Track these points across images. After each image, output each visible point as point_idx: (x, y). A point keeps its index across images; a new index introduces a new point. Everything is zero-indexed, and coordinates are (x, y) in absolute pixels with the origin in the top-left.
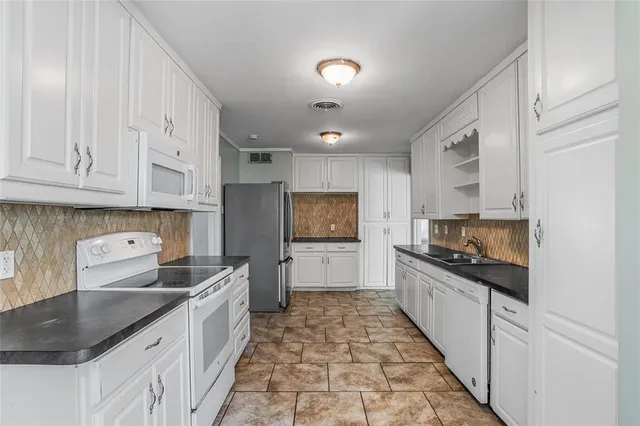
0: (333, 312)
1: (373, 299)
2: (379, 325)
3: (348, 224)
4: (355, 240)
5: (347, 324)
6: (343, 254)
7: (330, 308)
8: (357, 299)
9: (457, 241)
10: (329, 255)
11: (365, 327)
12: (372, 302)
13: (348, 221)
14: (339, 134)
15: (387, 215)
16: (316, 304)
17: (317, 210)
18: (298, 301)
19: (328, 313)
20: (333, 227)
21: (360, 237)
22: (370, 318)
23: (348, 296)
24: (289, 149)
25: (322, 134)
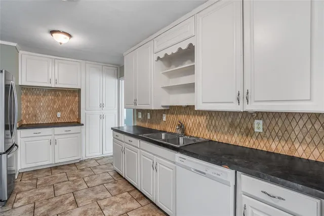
0: (63, 190)
1: (95, 168)
2: (108, 194)
3: (72, 111)
4: (78, 123)
5: (79, 201)
6: (68, 136)
7: (59, 185)
8: (82, 170)
9: (159, 123)
10: (56, 137)
11: (97, 200)
12: (94, 170)
13: (72, 110)
14: (70, 36)
15: (102, 106)
16: (46, 184)
17: (44, 101)
18: (25, 185)
19: (59, 192)
20: (59, 115)
21: (82, 121)
22: (98, 189)
23: (74, 168)
24: (15, 44)
25: (52, 32)
